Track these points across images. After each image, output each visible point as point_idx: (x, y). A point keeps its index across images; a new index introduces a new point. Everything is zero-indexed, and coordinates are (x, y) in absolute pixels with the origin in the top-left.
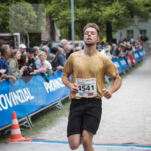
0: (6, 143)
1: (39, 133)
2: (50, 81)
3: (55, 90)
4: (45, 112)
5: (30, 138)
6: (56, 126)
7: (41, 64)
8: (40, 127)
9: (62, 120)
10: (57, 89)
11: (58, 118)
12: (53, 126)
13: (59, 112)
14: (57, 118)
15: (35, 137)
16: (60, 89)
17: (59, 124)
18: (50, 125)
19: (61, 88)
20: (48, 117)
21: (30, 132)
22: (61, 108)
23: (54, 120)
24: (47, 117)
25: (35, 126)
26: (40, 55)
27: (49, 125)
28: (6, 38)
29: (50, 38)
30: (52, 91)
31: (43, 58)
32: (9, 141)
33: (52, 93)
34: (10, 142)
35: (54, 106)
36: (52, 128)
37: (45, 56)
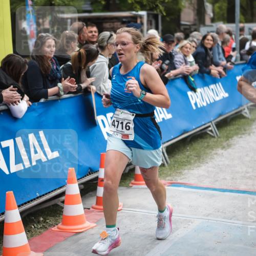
0: (128, 187)
1: (180, 173)
2: (199, 90)
3: (205, 104)
4: (189, 140)
5: (165, 180)
6: (207, 165)
7: (183, 61)
8: (181, 164)
9: (216, 154)
10: (209, 103)
11: (210, 151)
12: (203, 164)
13: (211, 142)
14: (208, 151)
15: (174, 179)
16: (213, 103)
17: (212, 160)
18: (197, 162)
19: (215, 102)
20: (194, 149)
21: (165, 172)
22: (216, 136)
23: (205, 153)
24: (192, 148)
25: (173, 163)
26: (182, 47)
27: (195, 162)
28: (124, 20)
29: (195, 20)
30: (201, 107)
31: (188, 51)
32: (132, 184)
33: (201, 110)
34: (134, 186)
35: (203, 131)
36: (201, 166)
37: (190, 49)
